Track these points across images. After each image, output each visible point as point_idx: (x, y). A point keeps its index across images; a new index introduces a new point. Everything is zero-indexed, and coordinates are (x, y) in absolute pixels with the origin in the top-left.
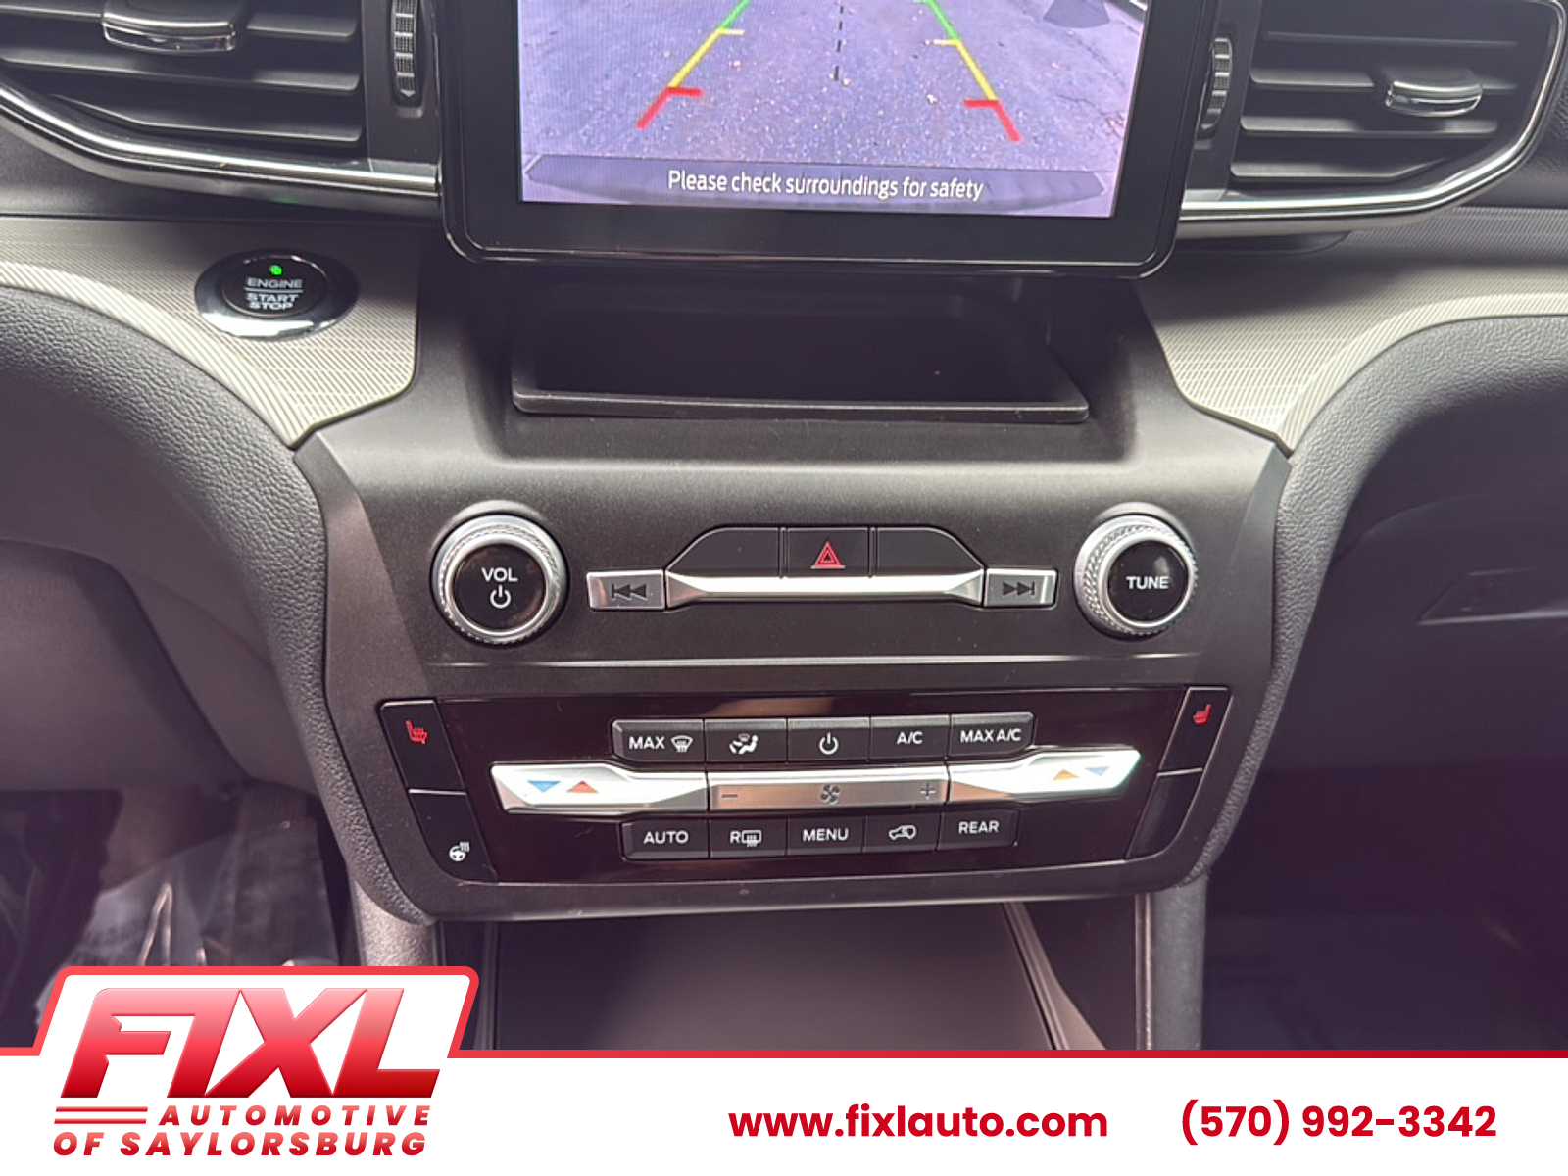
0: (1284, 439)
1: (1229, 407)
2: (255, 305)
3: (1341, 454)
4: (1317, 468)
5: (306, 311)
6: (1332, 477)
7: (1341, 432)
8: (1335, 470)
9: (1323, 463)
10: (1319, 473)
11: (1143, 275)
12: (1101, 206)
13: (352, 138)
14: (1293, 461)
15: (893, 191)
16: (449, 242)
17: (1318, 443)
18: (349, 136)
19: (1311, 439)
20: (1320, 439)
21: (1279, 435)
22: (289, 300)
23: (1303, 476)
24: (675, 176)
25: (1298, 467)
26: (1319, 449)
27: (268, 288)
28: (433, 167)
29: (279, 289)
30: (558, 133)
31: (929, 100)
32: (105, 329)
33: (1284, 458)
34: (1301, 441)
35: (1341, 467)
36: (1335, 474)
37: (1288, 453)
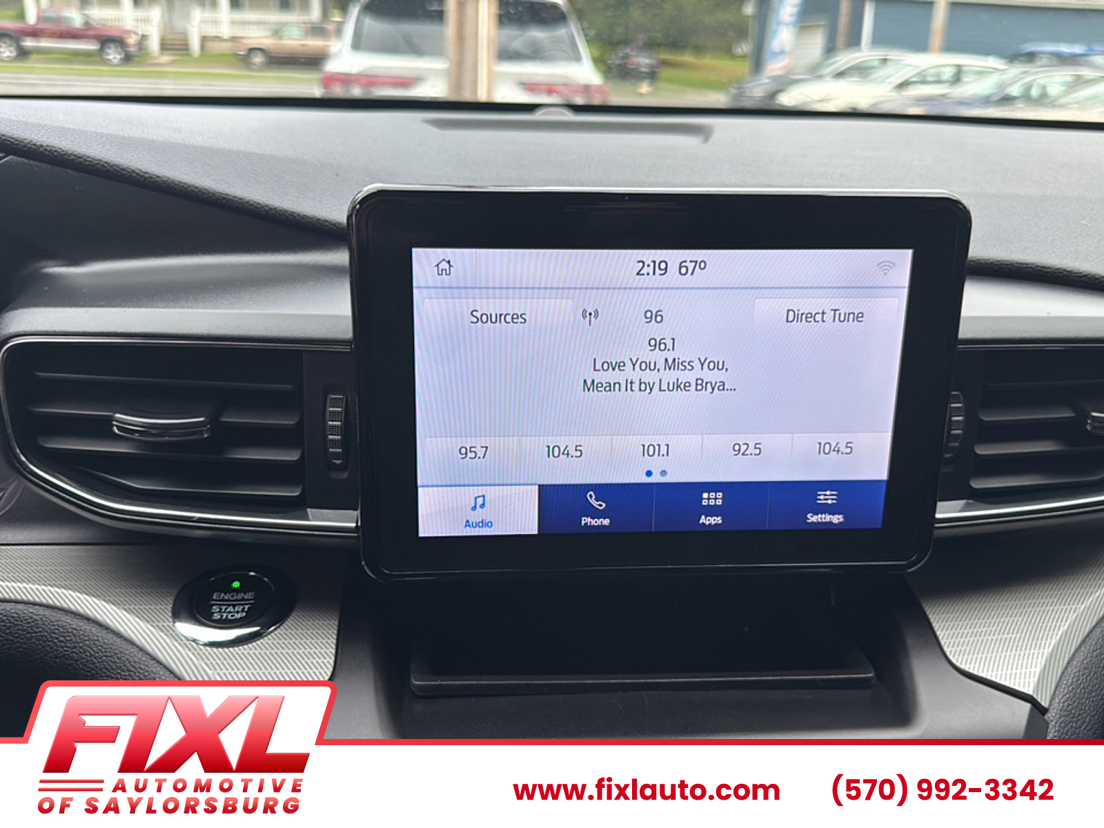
0: (1039, 700)
1: (990, 673)
2: (217, 616)
3: (1087, 708)
4: (1069, 722)
6: (1083, 728)
7: (1083, 688)
9: (1073, 717)
10: (1072, 727)
11: (909, 571)
12: (873, 520)
13: (296, 493)
14: (1049, 718)
16: (363, 566)
17: (1067, 700)
19: (1060, 697)
20: (1068, 696)
21: (1035, 696)
22: (243, 610)
23: (1059, 730)
25: (1053, 724)
26: (1068, 705)
27: (228, 600)
28: (354, 513)
29: (236, 600)
32: (103, 638)
33: (1041, 716)
34: (1053, 699)
35: (1088, 719)
36: (1085, 726)
37: (1044, 711)
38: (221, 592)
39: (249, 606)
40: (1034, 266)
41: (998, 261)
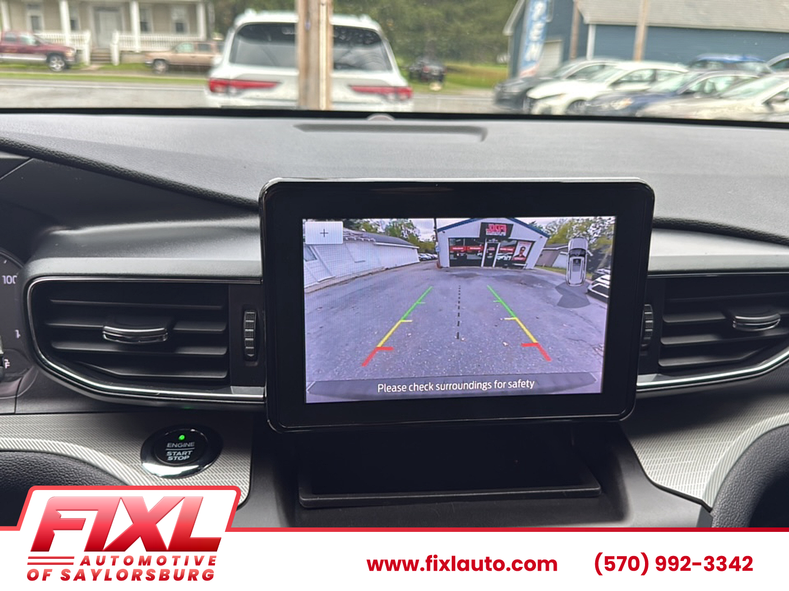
0: (706, 503)
1: (675, 486)
2: (170, 459)
3: (737, 507)
4: (726, 517)
5: (195, 461)
6: (735, 520)
7: (735, 494)
8: (735, 517)
9: (729, 513)
10: (728, 519)
11: (621, 420)
12: (596, 388)
13: (223, 376)
14: (713, 514)
15: (489, 387)
16: (268, 423)
17: (724, 503)
18: (221, 376)
19: (720, 500)
20: (725, 500)
21: (704, 500)
22: (187, 454)
23: (719, 523)
24: (381, 387)
25: (716, 518)
26: (725, 506)
27: (177, 448)
28: (262, 388)
29: (183, 448)
30: (324, 371)
31: (504, 345)
32: (95, 475)
33: (707, 512)
34: (715, 502)
35: (738, 515)
36: (736, 519)
37: (709, 510)
38: (172, 443)
39: (191, 451)
40: (697, 222)
41: (674, 219)
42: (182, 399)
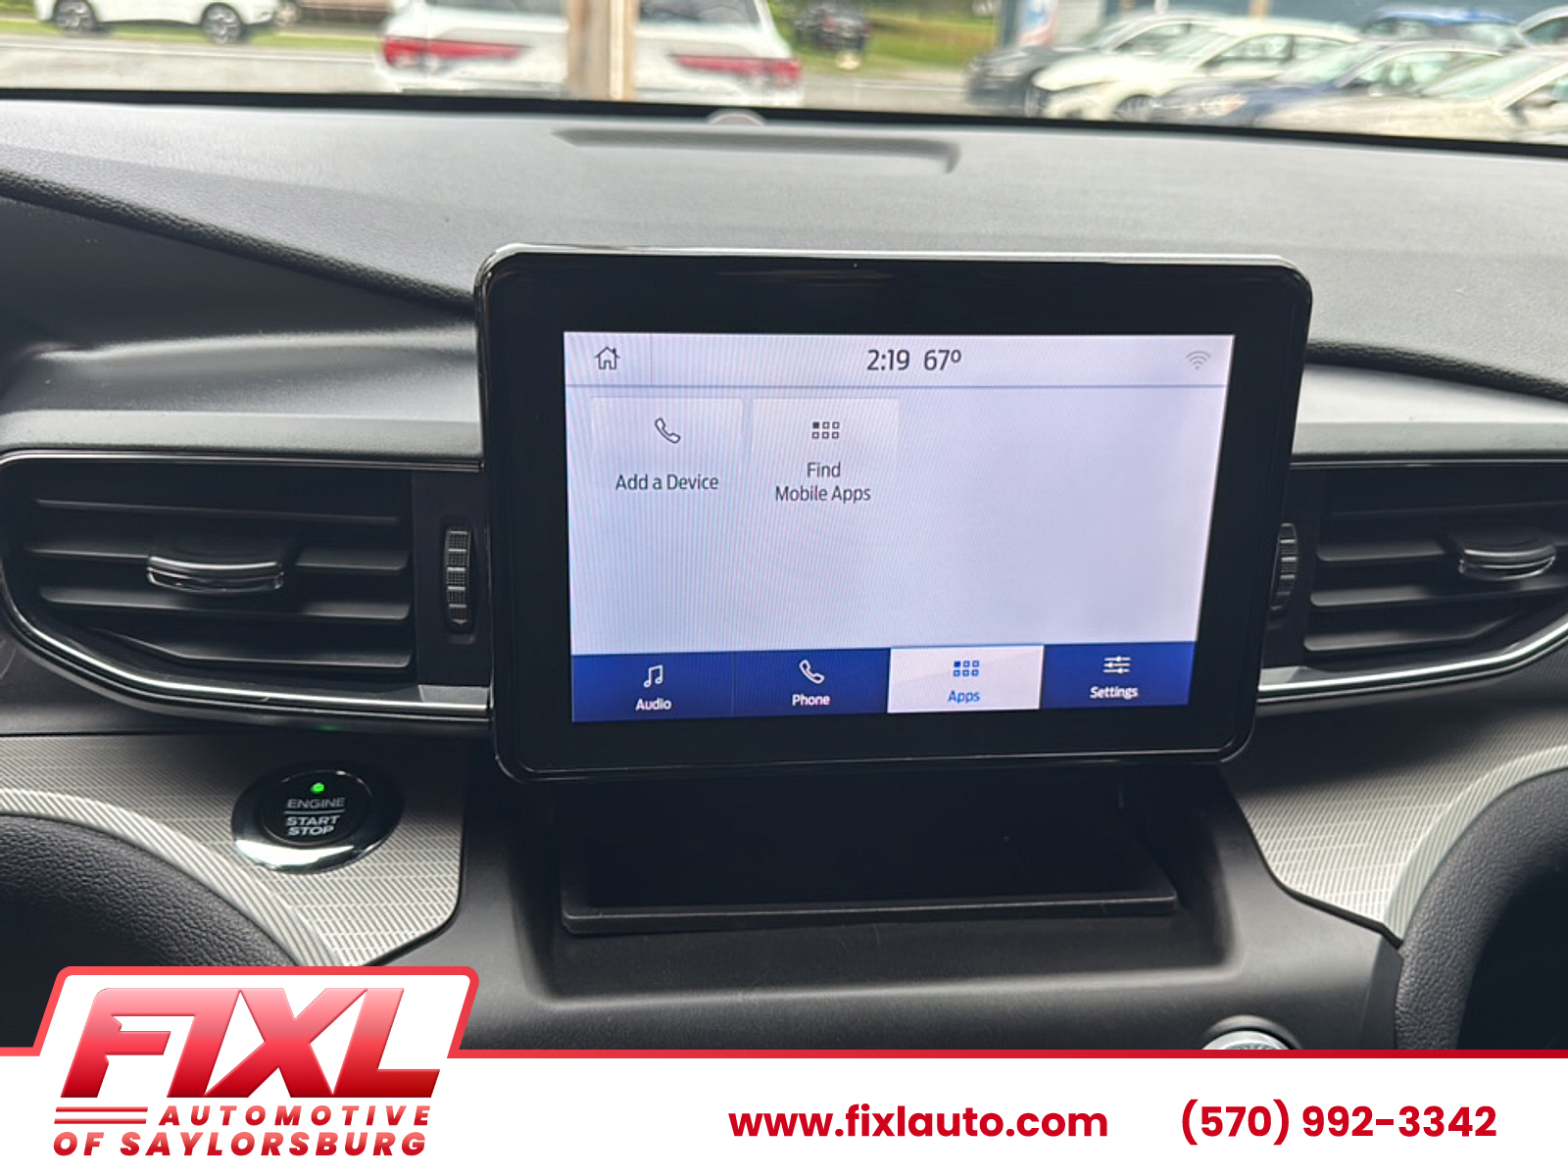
0: (1391, 929)
1: (1328, 895)
3: (1453, 938)
4: (1430, 958)
5: (346, 837)
6: (1447, 965)
7: (1449, 912)
8: (1449, 957)
9: (1435, 951)
10: (1433, 963)
11: (1224, 760)
12: (1177, 694)
13: (403, 663)
14: (1404, 952)
17: (1427, 929)
18: (398, 663)
19: (1419, 925)
20: (1428, 923)
21: (1387, 924)
22: (329, 823)
23: (1416, 970)
25: (1409, 959)
26: (1429, 935)
27: (309, 809)
28: (485, 690)
32: (137, 864)
33: (1393, 949)
35: (1454, 954)
36: (1449, 962)
38: (298, 798)
39: (338, 817)
40: (1393, 351)
42: (316, 711)
